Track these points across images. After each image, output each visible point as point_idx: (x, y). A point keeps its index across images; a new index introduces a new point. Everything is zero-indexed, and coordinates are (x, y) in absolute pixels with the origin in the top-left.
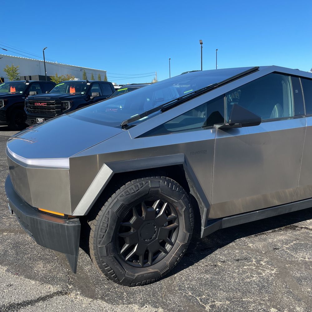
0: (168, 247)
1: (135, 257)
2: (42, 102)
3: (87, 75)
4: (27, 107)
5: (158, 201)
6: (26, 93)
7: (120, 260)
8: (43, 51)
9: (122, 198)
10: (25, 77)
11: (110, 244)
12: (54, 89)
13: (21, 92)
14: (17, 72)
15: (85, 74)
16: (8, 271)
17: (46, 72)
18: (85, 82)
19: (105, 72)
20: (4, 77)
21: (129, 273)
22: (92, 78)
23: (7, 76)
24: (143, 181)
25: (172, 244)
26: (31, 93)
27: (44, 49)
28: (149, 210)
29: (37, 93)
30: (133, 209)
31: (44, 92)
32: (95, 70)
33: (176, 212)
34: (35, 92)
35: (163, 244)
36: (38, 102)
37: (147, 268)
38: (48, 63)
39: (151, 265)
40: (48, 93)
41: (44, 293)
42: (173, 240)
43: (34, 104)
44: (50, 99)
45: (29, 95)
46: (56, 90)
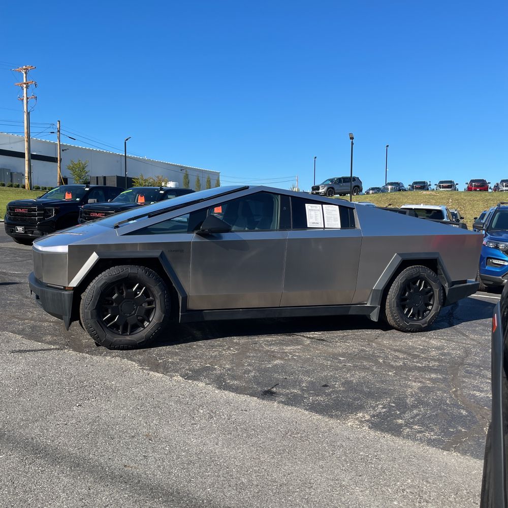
0: (146, 324)
1: (116, 326)
2: (100, 213)
3: (190, 177)
4: (81, 218)
5: (137, 285)
6: (84, 200)
7: (102, 325)
8: (125, 143)
9: (106, 278)
10: (97, 177)
11: (95, 311)
12: (119, 197)
13: (78, 199)
14: (86, 169)
15: (187, 176)
16: (23, 337)
17: (126, 172)
18: (157, 189)
19: (218, 174)
20: (67, 176)
21: (109, 336)
22: (198, 182)
23: (71, 176)
24: (124, 267)
25: (150, 322)
26: (90, 201)
27: (127, 140)
28: (129, 290)
29: (98, 201)
30: (116, 287)
31: (106, 201)
32: (203, 170)
33: (154, 296)
34: (96, 200)
35: (142, 322)
36: (94, 212)
37: (126, 337)
38: (130, 158)
39: (130, 335)
40: (110, 202)
41: (45, 348)
42: (150, 320)
43: (90, 215)
44: (109, 209)
45: (88, 203)
46: (121, 198)
